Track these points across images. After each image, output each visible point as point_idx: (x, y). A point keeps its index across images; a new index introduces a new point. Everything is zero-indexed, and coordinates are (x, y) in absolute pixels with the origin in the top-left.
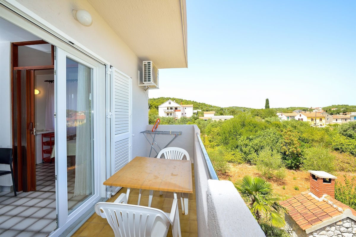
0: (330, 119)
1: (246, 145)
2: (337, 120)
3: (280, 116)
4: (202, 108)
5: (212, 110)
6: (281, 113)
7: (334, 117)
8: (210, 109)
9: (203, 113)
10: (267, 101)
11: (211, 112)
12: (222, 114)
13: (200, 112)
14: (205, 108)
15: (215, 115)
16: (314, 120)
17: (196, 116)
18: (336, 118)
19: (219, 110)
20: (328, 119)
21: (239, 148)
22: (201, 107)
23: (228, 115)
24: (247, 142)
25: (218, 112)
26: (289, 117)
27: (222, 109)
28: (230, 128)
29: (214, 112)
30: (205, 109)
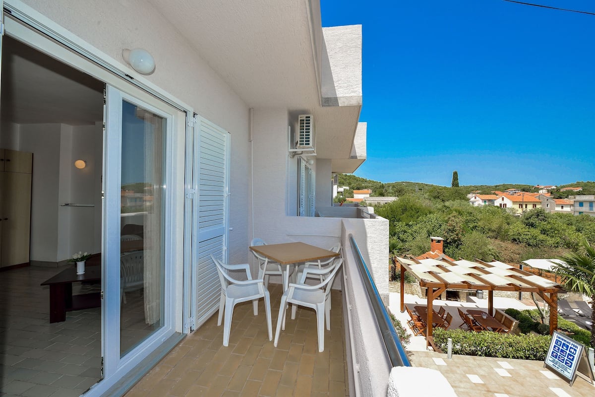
0: (551, 205)
1: (405, 232)
2: (562, 207)
3: (473, 199)
4: (349, 184)
5: (366, 188)
6: (474, 195)
7: (558, 203)
8: (363, 185)
9: (353, 192)
10: (455, 174)
11: (365, 190)
12: (382, 195)
13: (347, 190)
14: (355, 183)
15: (371, 196)
16: (524, 206)
17: (342, 196)
18: (562, 203)
19: (378, 187)
20: (547, 205)
21: (396, 236)
22: (348, 181)
23: (391, 196)
24: (406, 228)
25: (375, 192)
26: (487, 201)
27: (382, 186)
28: (388, 213)
29: (370, 191)
30: (355, 185)
